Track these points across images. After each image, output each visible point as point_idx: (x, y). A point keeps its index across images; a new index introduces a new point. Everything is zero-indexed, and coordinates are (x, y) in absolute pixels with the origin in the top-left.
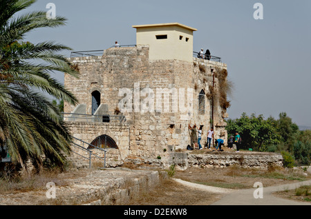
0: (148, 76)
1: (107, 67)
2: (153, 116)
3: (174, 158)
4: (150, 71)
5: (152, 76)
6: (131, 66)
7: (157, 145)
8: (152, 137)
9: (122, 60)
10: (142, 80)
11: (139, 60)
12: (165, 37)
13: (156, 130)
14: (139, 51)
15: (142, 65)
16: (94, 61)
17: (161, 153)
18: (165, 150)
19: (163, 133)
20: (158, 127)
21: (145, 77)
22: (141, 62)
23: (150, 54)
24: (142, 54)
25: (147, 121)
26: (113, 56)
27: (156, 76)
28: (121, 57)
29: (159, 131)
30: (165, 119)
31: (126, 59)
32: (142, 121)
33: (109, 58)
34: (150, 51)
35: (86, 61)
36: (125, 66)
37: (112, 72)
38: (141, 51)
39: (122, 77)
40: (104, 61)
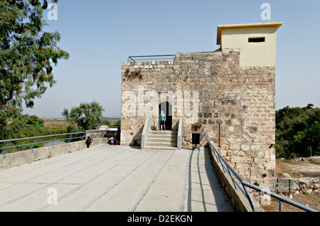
0: (239, 85)
1: (181, 73)
2: (246, 134)
3: (277, 186)
4: (241, 80)
5: (245, 86)
6: (214, 74)
7: (253, 169)
8: (245, 159)
9: (202, 66)
10: (231, 90)
11: (226, 66)
12: (262, 40)
13: (251, 151)
14: (225, 57)
15: (229, 73)
16: (163, 66)
17: (259, 179)
18: (264, 175)
19: (260, 154)
20: (253, 147)
21: (234, 86)
22: (229, 69)
23: (240, 59)
24: (230, 59)
25: (239, 140)
26: (188, 61)
27: (250, 86)
28: (201, 62)
29: (256, 152)
30: (263, 137)
31: (208, 65)
32: (231, 140)
33: (184, 64)
34: (240, 56)
35: (151, 67)
36: (207, 73)
37: (189, 80)
38: (228, 56)
39: (201, 87)
40: (176, 67)
